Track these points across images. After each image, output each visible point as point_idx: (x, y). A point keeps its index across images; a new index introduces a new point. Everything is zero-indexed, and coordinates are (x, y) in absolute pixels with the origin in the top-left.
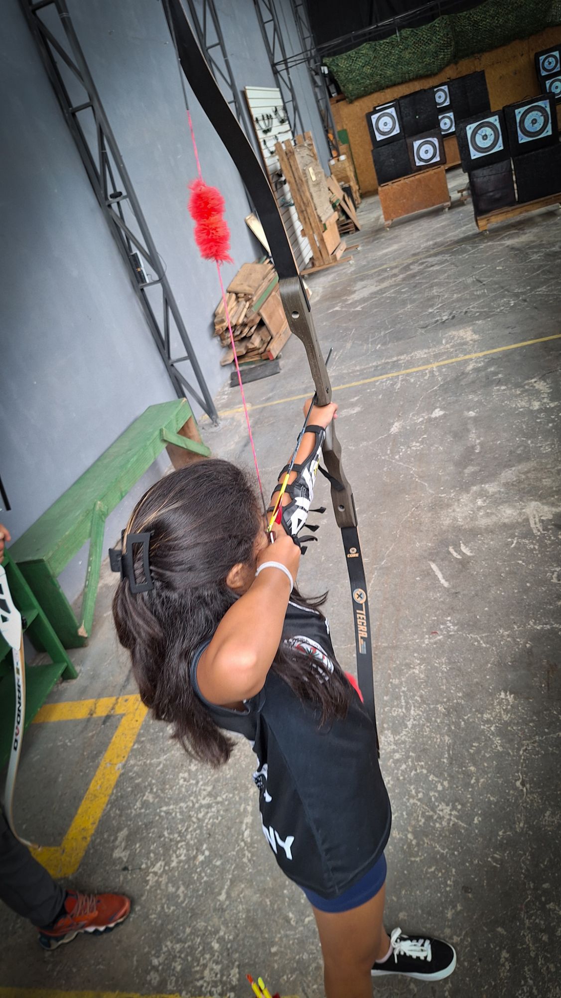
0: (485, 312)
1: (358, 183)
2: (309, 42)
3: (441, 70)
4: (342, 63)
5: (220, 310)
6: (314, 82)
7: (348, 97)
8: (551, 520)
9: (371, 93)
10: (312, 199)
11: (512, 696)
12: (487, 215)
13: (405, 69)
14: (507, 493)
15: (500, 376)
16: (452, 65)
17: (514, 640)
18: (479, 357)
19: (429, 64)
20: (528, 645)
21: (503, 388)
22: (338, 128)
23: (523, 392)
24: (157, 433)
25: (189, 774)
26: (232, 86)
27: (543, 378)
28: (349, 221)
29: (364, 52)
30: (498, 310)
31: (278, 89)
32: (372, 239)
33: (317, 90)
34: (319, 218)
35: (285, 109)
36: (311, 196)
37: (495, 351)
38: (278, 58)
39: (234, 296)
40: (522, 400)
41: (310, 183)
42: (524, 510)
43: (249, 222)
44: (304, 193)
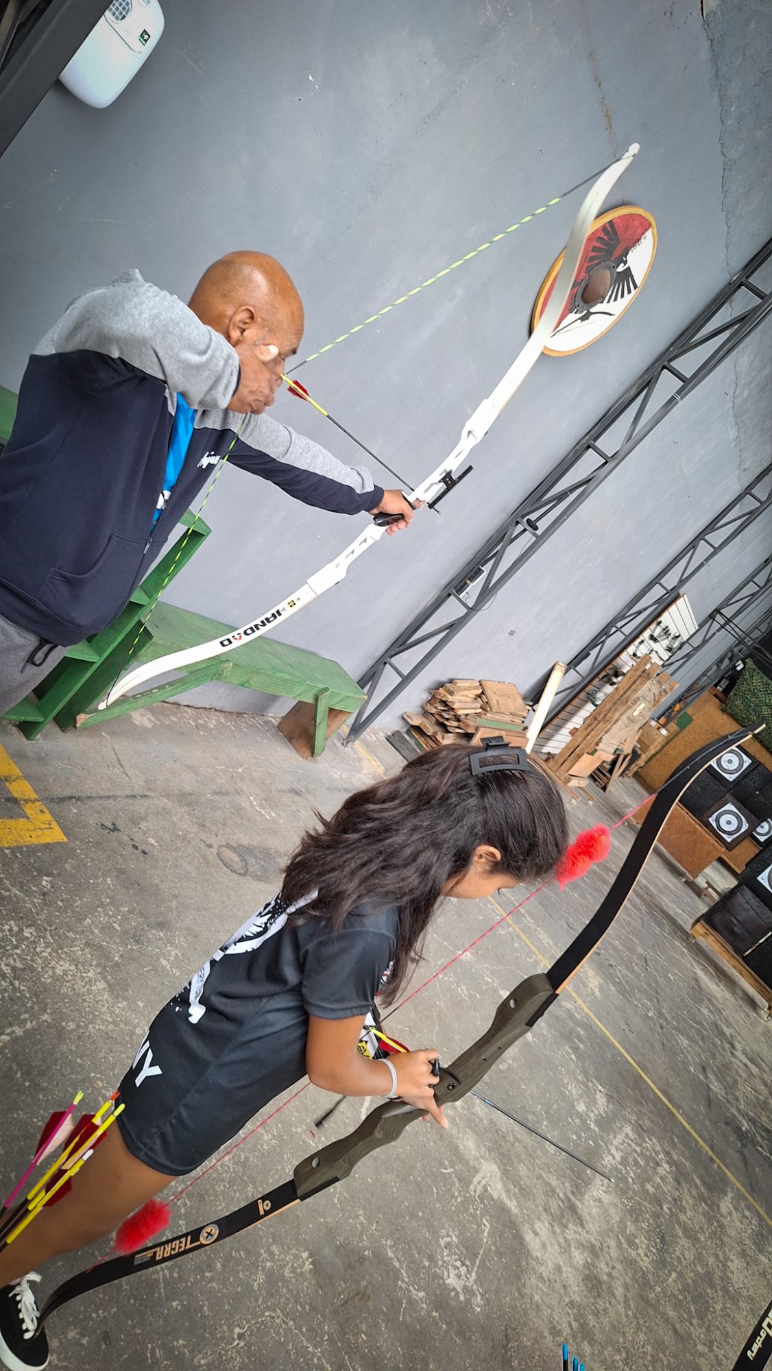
0: (625, 987)
1: (646, 763)
4: (758, 680)
5: (460, 684)
8: (492, 1199)
10: (614, 723)
11: (311, 1267)
12: (710, 930)
14: (485, 1129)
15: (581, 1046)
17: (361, 1233)
18: (582, 1010)
20: (366, 1253)
21: (573, 1057)
22: (689, 710)
23: (583, 1083)
24: (322, 686)
25: (18, 932)
26: (682, 582)
27: (610, 1098)
28: (608, 775)
30: (636, 1002)
31: (697, 628)
32: (606, 811)
33: (715, 668)
34: (600, 741)
35: (682, 645)
36: (617, 720)
37: (599, 1023)
38: (728, 612)
39: (479, 691)
40: (576, 1087)
41: (630, 711)
42: (483, 1161)
43: (557, 667)
44: (615, 711)
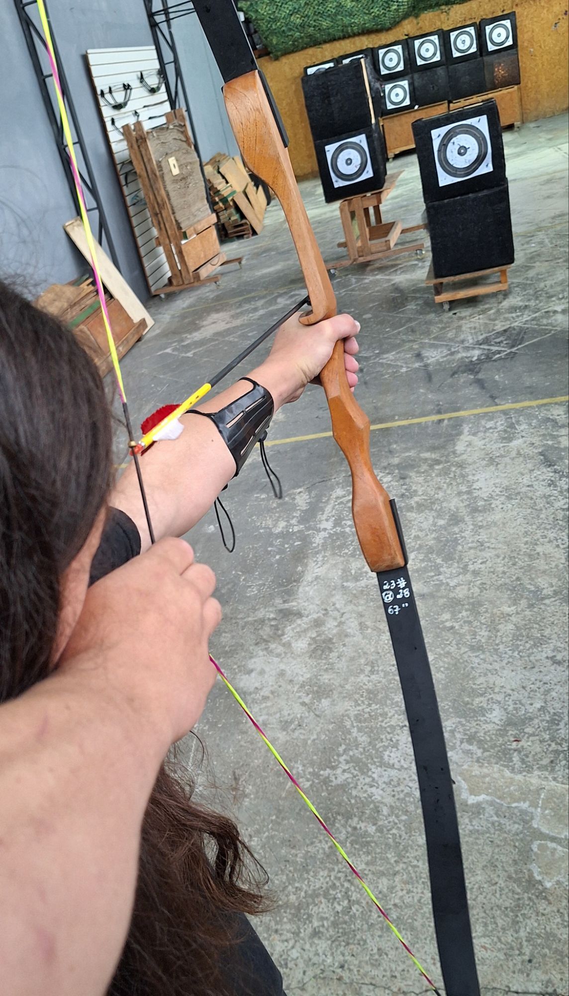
3: (396, 23)
7: (272, 53)
9: (303, 48)
10: (169, 199)
13: (347, 20)
16: (411, 18)
19: (378, 16)
23: (278, 506)
27: (310, 489)
31: (154, 48)
34: (178, 224)
35: (161, 73)
36: (168, 195)
38: (157, 5)
40: (270, 517)
41: (167, 178)
43: (69, 229)
44: (158, 192)
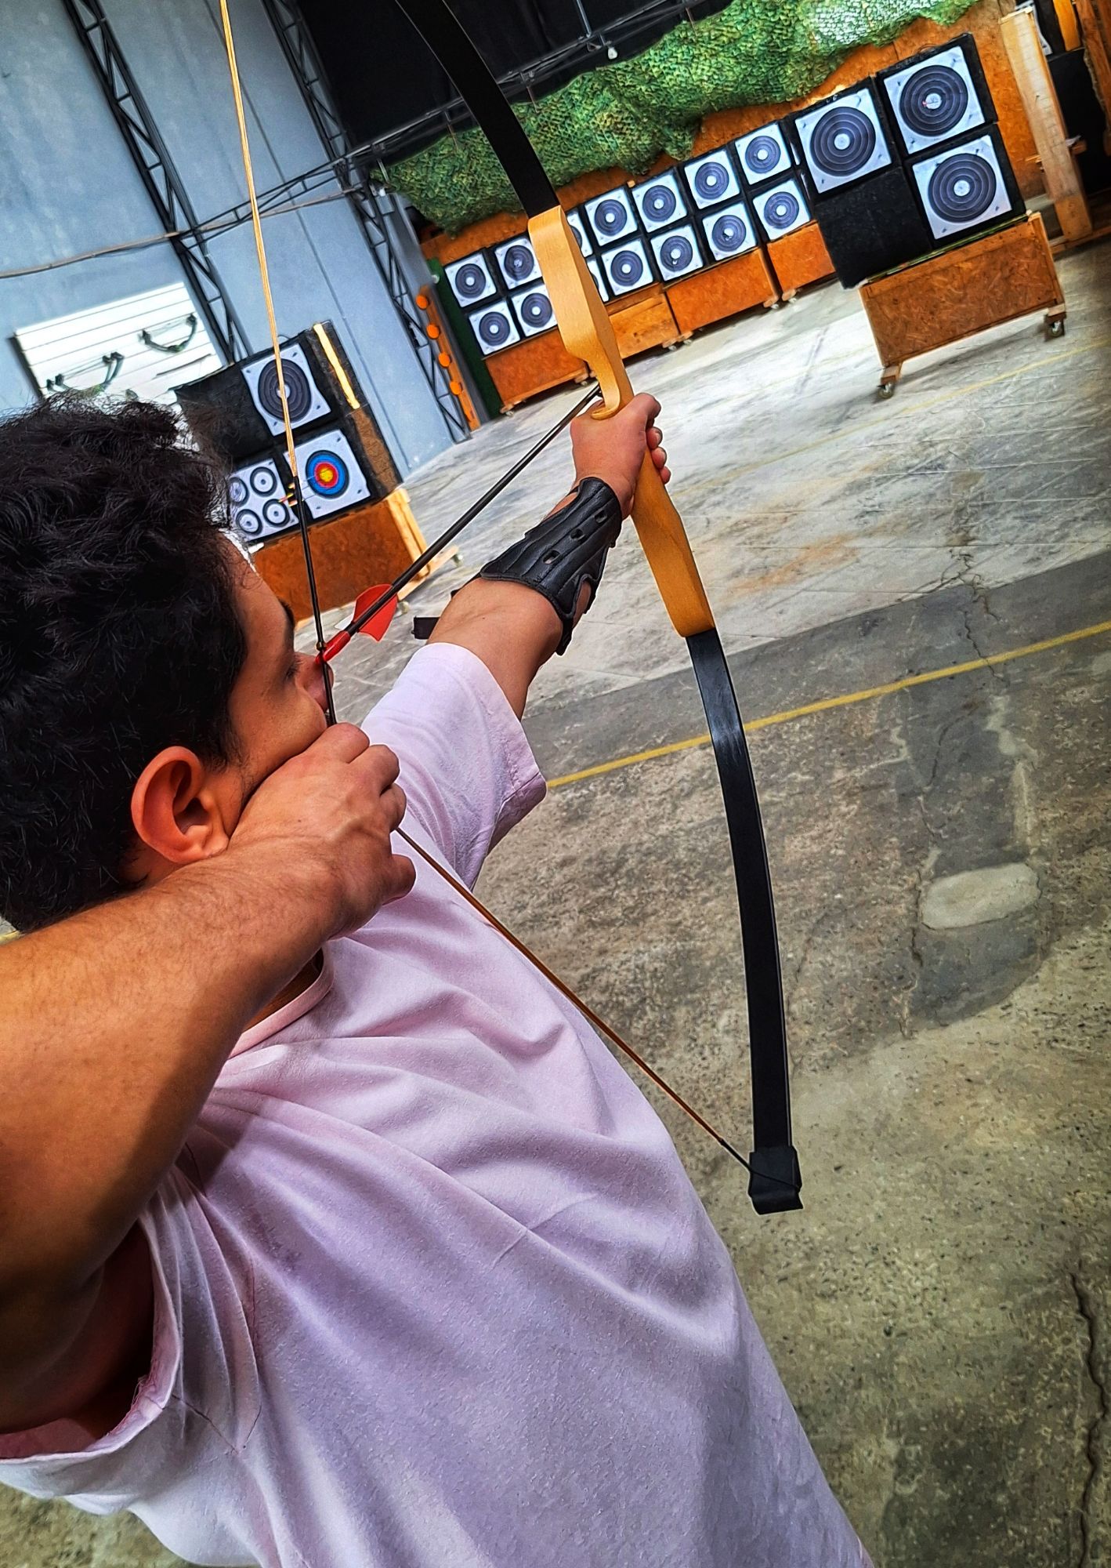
2: (339, 143)
6: (361, 215)
7: (444, 228)
29: (445, 151)
